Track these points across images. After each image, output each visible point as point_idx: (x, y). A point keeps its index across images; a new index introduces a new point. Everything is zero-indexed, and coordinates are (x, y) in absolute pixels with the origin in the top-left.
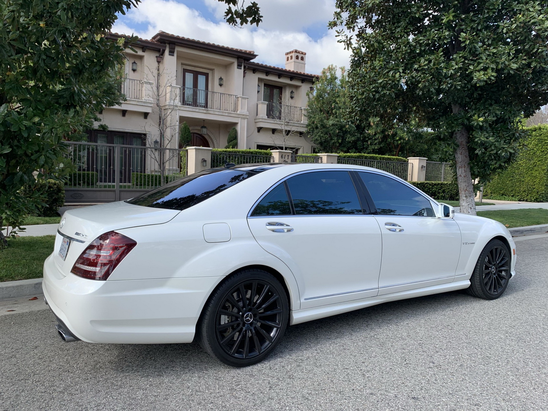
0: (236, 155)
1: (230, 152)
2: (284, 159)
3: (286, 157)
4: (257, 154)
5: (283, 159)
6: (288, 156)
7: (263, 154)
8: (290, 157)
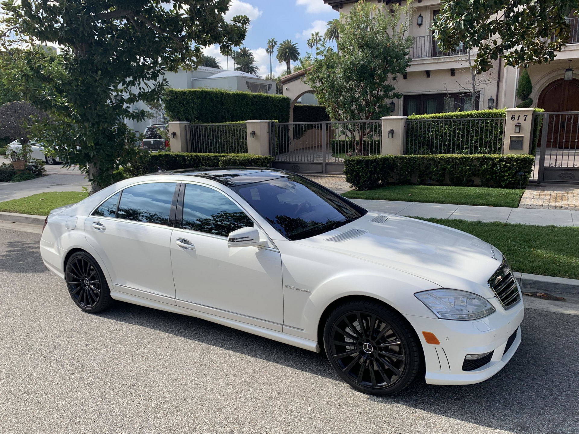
0: (447, 121)
1: (439, 118)
2: (518, 122)
3: (522, 119)
4: (480, 117)
5: (516, 122)
6: (526, 116)
7: (492, 116)
8: (530, 118)
